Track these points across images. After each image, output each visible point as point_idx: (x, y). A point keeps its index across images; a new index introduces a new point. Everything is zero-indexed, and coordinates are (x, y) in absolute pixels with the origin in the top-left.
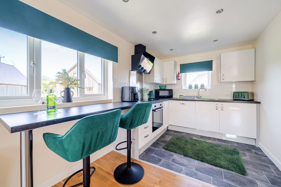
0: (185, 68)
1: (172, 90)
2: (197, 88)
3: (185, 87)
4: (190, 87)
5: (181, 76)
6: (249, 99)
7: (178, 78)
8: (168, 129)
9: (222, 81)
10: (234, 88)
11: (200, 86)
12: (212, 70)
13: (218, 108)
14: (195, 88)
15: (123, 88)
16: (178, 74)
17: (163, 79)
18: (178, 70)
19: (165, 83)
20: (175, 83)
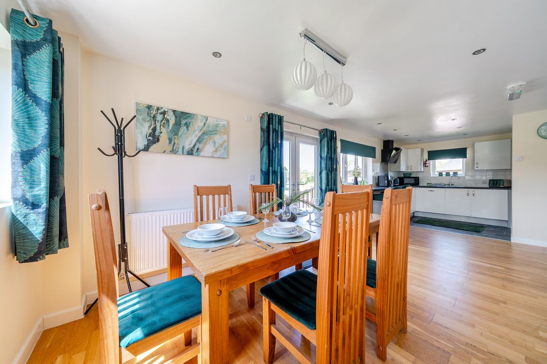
0: (434, 155)
1: (418, 178)
2: (449, 175)
3: (434, 174)
4: (441, 174)
5: (429, 163)
6: (505, 186)
7: (425, 164)
8: (414, 216)
9: (476, 169)
10: (490, 176)
11: (452, 173)
12: (465, 157)
13: (470, 194)
14: (446, 175)
15: (378, 176)
16: (425, 161)
17: (407, 167)
18: (426, 156)
19: (409, 171)
20: (422, 170)
